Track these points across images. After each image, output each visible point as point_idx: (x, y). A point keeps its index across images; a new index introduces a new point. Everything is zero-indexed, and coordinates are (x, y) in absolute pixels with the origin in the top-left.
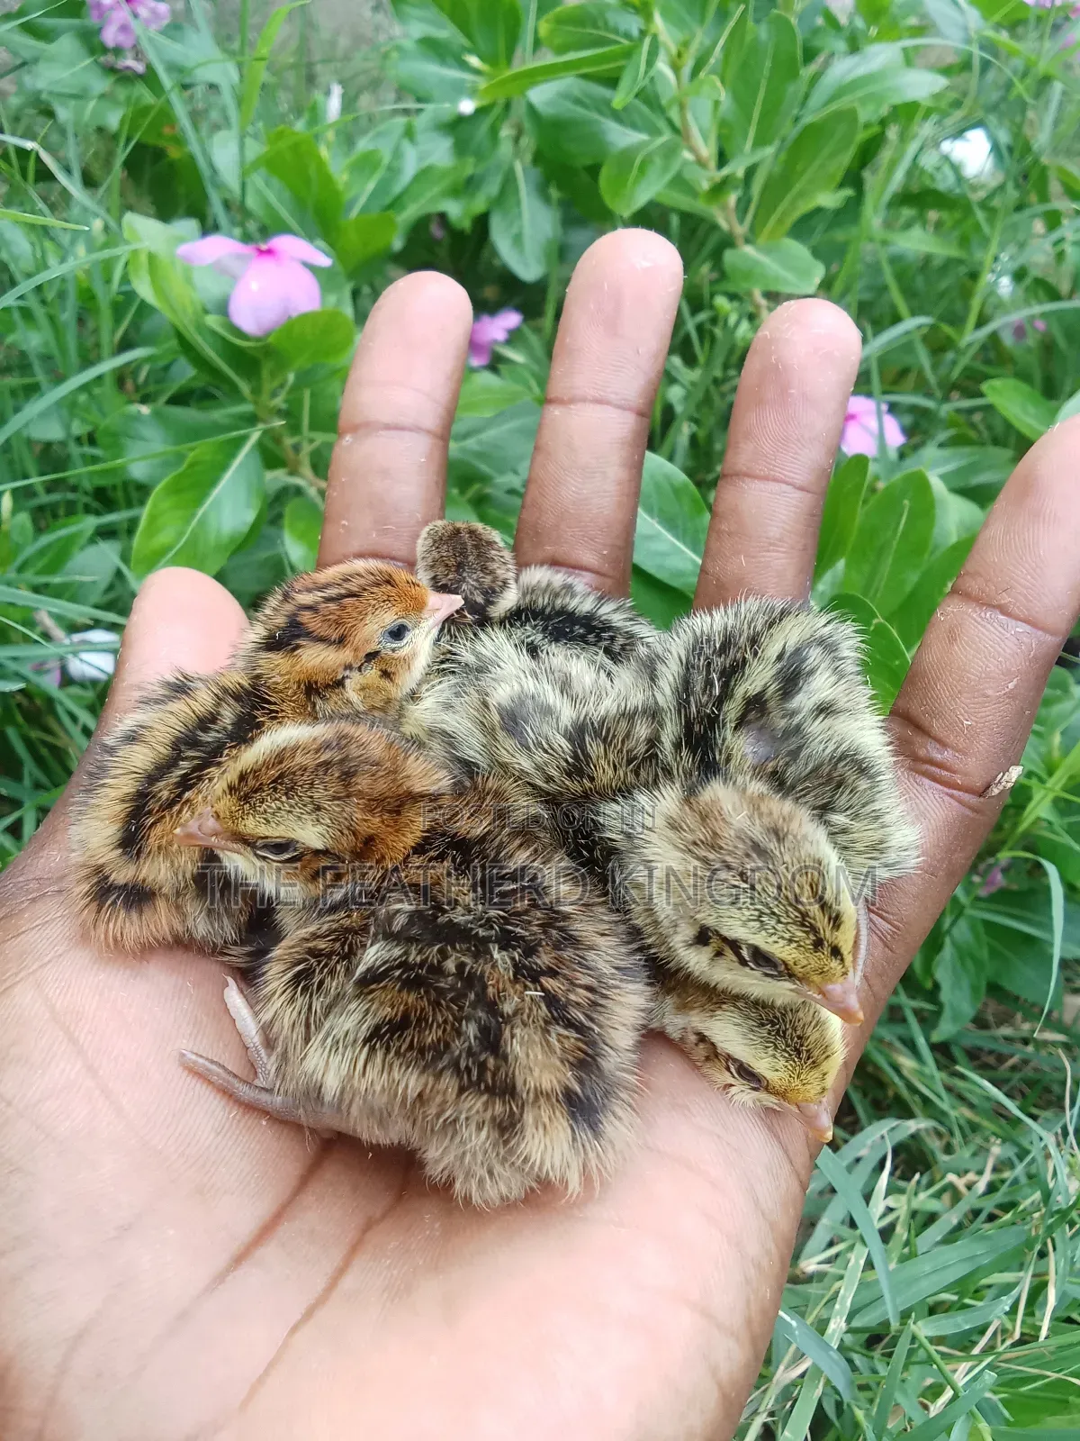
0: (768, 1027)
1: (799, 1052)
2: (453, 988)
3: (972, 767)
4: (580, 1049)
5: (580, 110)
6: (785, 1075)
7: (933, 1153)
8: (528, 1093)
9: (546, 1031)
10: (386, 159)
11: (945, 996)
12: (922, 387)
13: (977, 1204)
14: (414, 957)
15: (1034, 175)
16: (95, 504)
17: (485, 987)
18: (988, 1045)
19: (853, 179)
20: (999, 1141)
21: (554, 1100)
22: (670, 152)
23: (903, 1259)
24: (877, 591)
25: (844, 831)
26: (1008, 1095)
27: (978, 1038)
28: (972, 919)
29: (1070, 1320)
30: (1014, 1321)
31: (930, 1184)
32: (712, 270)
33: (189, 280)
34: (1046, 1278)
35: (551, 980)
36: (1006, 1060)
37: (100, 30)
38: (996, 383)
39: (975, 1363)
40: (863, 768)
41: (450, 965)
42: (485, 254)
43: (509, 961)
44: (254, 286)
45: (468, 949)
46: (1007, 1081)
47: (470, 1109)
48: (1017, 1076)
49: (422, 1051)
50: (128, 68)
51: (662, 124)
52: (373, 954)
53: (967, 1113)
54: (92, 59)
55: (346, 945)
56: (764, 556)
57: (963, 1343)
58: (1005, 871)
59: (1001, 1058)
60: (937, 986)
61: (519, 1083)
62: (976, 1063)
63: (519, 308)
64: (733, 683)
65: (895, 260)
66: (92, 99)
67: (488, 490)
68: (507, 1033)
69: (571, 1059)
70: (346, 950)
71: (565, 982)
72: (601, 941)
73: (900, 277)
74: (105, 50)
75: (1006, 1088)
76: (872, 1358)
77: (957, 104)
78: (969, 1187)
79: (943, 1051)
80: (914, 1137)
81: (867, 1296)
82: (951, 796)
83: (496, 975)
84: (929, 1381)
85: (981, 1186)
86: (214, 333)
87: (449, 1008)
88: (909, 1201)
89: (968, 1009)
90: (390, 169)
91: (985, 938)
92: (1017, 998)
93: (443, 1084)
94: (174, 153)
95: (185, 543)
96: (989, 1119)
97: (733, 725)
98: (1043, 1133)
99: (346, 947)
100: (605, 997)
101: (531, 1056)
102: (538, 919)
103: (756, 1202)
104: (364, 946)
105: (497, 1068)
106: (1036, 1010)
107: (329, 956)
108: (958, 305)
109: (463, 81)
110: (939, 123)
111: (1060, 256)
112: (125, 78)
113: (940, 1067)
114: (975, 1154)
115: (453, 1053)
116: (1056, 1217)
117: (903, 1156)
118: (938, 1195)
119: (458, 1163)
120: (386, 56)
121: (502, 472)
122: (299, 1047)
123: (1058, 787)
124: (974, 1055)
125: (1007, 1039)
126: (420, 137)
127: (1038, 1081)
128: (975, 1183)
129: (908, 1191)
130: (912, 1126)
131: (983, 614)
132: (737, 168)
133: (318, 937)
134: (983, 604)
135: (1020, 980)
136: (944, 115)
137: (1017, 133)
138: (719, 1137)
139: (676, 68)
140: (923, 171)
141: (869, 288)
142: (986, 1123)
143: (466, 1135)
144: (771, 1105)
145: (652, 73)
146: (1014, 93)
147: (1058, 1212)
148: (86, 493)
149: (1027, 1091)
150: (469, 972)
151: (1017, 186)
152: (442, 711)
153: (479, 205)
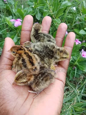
7: (69, 89)
10: (27, 10)
22: (49, 12)
38: (75, 29)
51: (48, 9)
63: (38, 22)
66: (3, 6)
74: (4, 1)
79: (70, 81)
85: (73, 91)
89: (72, 78)
94: (10, 10)
110: (71, 7)
112: (6, 4)
126: (30, 9)
132: (54, 13)
139: (49, 5)
151: (77, 12)
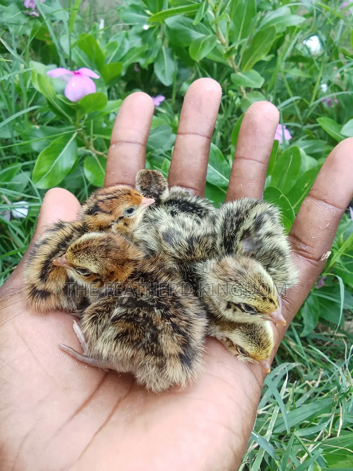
0: (249, 336)
1: (259, 344)
2: (142, 322)
3: (315, 252)
4: (183, 341)
5: (183, 27)
6: (255, 351)
7: (301, 374)
8: (167, 355)
9: (172, 335)
10: (119, 44)
11: (305, 322)
12: (297, 120)
13: (316, 391)
14: (129, 312)
15: (334, 51)
16: (22, 159)
17: (152, 321)
18: (319, 338)
19: (274, 51)
20: (323, 370)
21: (176, 357)
22: (212, 40)
23: (292, 409)
24: (281, 186)
25: (274, 274)
26: (326, 354)
27: (316, 336)
28: (314, 296)
29: (346, 429)
30: (328, 430)
31: (300, 384)
32: (228, 82)
33: (51, 83)
34: (339, 415)
35: (173, 318)
36: (325, 343)
37: (24, 2)
38: (322, 118)
39: (316, 444)
40: (281, 254)
41: (141, 314)
42: (153, 77)
43: (160, 313)
44: (73, 85)
45: (147, 309)
46: (325, 350)
47: (149, 360)
48: (329, 348)
49: (132, 342)
50: (33, 15)
51: (210, 31)
52: (117, 311)
53: (312, 360)
54: (21, 12)
55: (108, 308)
56: (248, 184)
57: (311, 437)
58: (324, 280)
59: (324, 342)
60: (302, 319)
61: (164, 352)
62: (315, 344)
63: (164, 95)
64: (240, 226)
65: (289, 80)
66: (21, 25)
67: (153, 154)
68: (160, 336)
69: (181, 344)
70: (108, 310)
71: (178, 319)
72: (190, 305)
73: (290, 85)
74: (25, 9)
75: (325, 352)
76: (281, 442)
77: (309, 27)
78: (313, 385)
79: (304, 340)
80: (295, 368)
81: (279, 422)
82: (308, 261)
83: (156, 318)
84: (300, 450)
85: (317, 385)
86: (60, 101)
87: (141, 328)
88: (293, 390)
89: (312, 326)
90: (120, 48)
91: (318, 303)
92: (329, 322)
93: (139, 353)
94: (48, 43)
95: (51, 171)
96: (319, 362)
97: (239, 239)
98: (338, 367)
99: (108, 309)
100: (191, 323)
101: (168, 343)
102: (170, 299)
103: (245, 392)
104: (114, 308)
105: (157, 347)
106: (335, 326)
107: (103, 311)
108: (309, 95)
109: (145, 19)
110: (302, 33)
111: (342, 77)
112: (32, 18)
113: (303, 345)
114: (315, 374)
115: (142, 343)
116: (342, 395)
117: (291, 375)
118: (302, 388)
119: (147, 378)
120: (119, 11)
121: (157, 148)
122: (95, 341)
123: (342, 252)
124: (314, 341)
125: (325, 336)
126: (130, 38)
127: (335, 350)
128: (315, 383)
129: (293, 386)
130: (294, 365)
131: (318, 203)
132: (236, 46)
133: (99, 306)
134: (319, 199)
135: (330, 317)
136: (304, 31)
137: (328, 36)
138: (233, 371)
139: (214, 12)
140: (297, 51)
141: (280, 89)
142: (318, 364)
143: (148, 369)
144: (250, 361)
145: (206, 13)
146: (327, 23)
147: (343, 393)
148: (19, 156)
149: (332, 353)
150: (147, 317)
151: (328, 55)
152: (143, 234)
153: (150, 60)
